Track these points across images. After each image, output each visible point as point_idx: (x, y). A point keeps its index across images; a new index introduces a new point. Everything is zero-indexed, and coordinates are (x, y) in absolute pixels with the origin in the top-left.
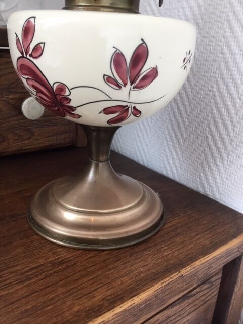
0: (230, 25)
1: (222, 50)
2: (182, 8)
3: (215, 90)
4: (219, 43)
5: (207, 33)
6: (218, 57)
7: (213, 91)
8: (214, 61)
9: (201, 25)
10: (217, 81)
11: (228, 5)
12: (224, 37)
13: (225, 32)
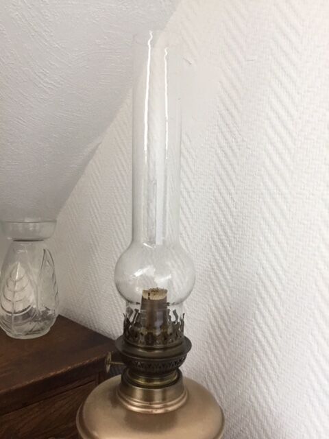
0: (254, 378)
1: (250, 398)
2: (207, 342)
3: (247, 432)
4: (247, 391)
5: (234, 377)
6: (247, 403)
7: (246, 434)
8: (244, 405)
9: (227, 366)
10: (249, 425)
11: (251, 360)
12: (251, 388)
13: (251, 383)
